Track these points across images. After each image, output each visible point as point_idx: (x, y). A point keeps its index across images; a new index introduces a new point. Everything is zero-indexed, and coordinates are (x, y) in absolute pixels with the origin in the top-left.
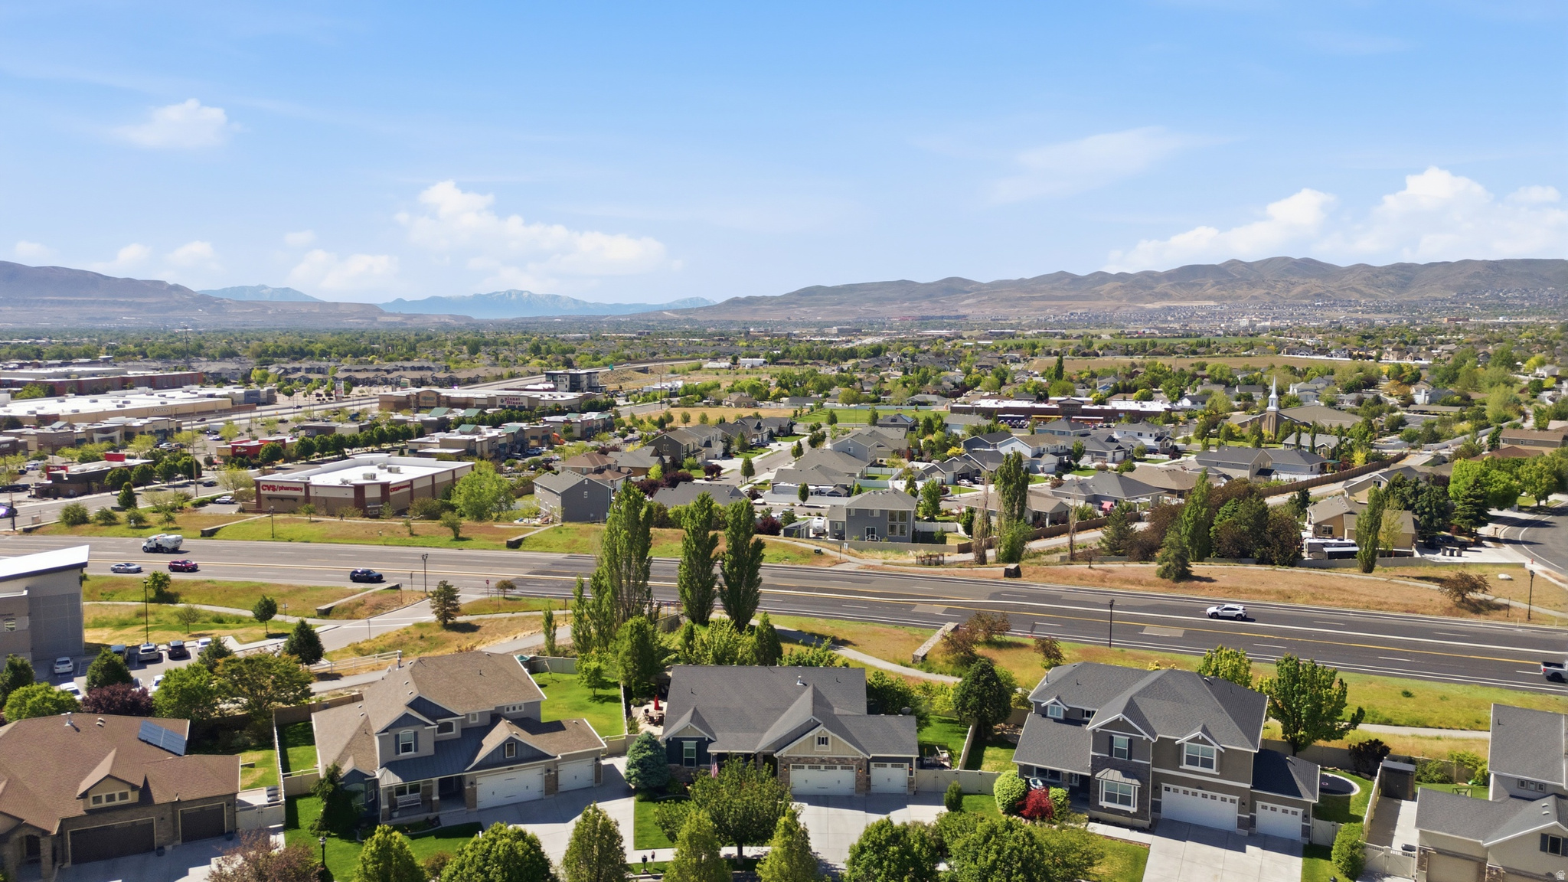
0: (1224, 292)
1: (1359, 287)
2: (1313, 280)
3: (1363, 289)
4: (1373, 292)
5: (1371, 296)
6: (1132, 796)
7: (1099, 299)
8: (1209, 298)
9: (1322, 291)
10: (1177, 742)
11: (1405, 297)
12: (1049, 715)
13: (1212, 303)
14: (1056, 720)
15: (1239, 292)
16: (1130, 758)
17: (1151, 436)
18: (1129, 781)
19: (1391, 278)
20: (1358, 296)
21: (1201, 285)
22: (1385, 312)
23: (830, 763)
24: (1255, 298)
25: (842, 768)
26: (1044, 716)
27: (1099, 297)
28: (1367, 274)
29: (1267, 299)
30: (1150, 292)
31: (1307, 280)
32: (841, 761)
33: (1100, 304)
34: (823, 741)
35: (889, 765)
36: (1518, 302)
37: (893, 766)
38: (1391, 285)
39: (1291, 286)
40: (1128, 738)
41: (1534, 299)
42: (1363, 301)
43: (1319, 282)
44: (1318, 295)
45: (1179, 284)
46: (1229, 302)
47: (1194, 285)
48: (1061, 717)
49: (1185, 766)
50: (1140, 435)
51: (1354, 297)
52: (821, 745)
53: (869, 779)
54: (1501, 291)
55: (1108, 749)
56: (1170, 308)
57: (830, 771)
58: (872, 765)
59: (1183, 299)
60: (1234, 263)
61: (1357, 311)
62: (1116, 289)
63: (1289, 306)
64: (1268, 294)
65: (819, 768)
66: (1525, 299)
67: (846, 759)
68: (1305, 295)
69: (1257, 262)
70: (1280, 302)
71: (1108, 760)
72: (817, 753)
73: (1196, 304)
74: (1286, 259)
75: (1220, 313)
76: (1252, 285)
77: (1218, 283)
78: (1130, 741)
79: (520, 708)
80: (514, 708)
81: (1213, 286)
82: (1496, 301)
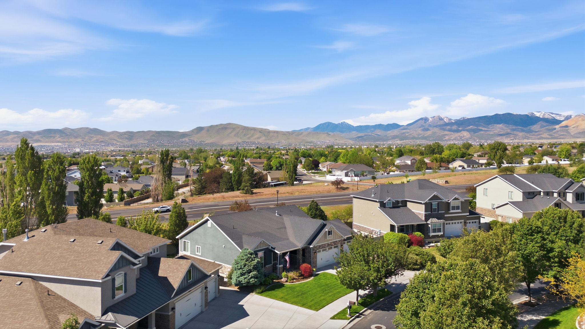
0: (64, 140)
1: (116, 139)
2: (99, 136)
3: (118, 139)
4: (121, 141)
5: (121, 142)
7: (7, 142)
8: (58, 142)
9: (103, 140)
11: (131, 142)
13: (60, 144)
15: (71, 140)
19: (126, 136)
20: (116, 142)
21: (54, 137)
22: (127, 147)
24: (78, 142)
27: (7, 141)
28: (118, 134)
29: (83, 143)
30: (31, 139)
31: (97, 136)
33: (9, 144)
36: (167, 144)
38: (127, 138)
39: (91, 138)
41: (171, 143)
42: (118, 144)
43: (101, 137)
44: (102, 141)
45: (44, 136)
46: (67, 144)
47: (51, 137)
51: (115, 142)
54: (161, 141)
56: (42, 146)
59: (46, 142)
60: (66, 129)
61: (117, 147)
62: (15, 138)
63: (92, 145)
64: (83, 141)
66: (169, 143)
68: (97, 141)
69: (76, 129)
70: (88, 144)
73: (53, 144)
74: (87, 128)
75: (64, 148)
76: (76, 137)
77: (61, 136)
81: (59, 137)
82: (161, 144)
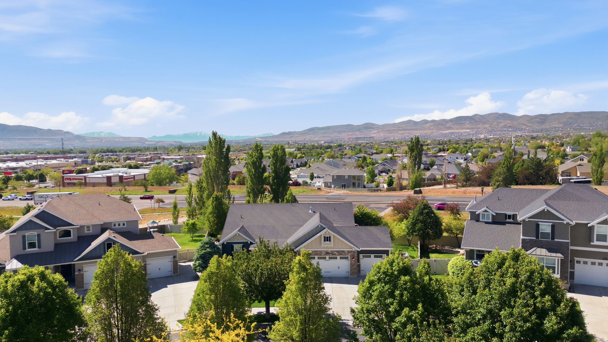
0: (473, 126)
1: (525, 123)
2: (508, 121)
3: (527, 124)
4: (531, 125)
5: (530, 127)
6: (556, 266)
7: (425, 130)
8: (468, 129)
9: (512, 125)
10: (589, 225)
11: (543, 127)
12: (481, 220)
13: (469, 130)
14: (486, 223)
15: (479, 126)
16: (553, 238)
17: (462, 158)
18: (554, 254)
19: (538, 120)
20: (525, 127)
21: (464, 124)
22: (536, 132)
23: (333, 255)
24: (485, 128)
25: (341, 258)
26: (478, 221)
27: (424, 129)
28: (528, 118)
29: (490, 128)
30: (445, 127)
31: (505, 121)
32: (340, 253)
33: (426, 131)
34: (327, 239)
35: (372, 256)
36: (588, 128)
37: (375, 257)
38: (538, 122)
39: (499, 124)
40: (551, 224)
41: (594, 126)
42: (527, 129)
43: (510, 122)
44: (510, 127)
45: (456, 124)
46: (475, 130)
47: (461, 124)
48: (490, 220)
49: (596, 243)
50: (457, 158)
51: (524, 127)
52: (326, 242)
53: (359, 266)
54: (581, 123)
55: (535, 234)
56: (452, 133)
57: (333, 261)
58: (361, 256)
59: (457, 129)
60: (476, 115)
61: (525, 132)
62: (431, 126)
63: (499, 131)
64: (491, 126)
65: (325, 258)
66: (590, 126)
67: (343, 251)
68: (505, 126)
69: (486, 115)
70: (495, 129)
71: (535, 241)
72: (323, 248)
73: (462, 131)
74: (496, 113)
75: (472, 134)
76: (484, 123)
77: (471, 123)
78: (553, 227)
79: (124, 225)
80: (119, 225)
81: (469, 124)
82: (579, 127)
